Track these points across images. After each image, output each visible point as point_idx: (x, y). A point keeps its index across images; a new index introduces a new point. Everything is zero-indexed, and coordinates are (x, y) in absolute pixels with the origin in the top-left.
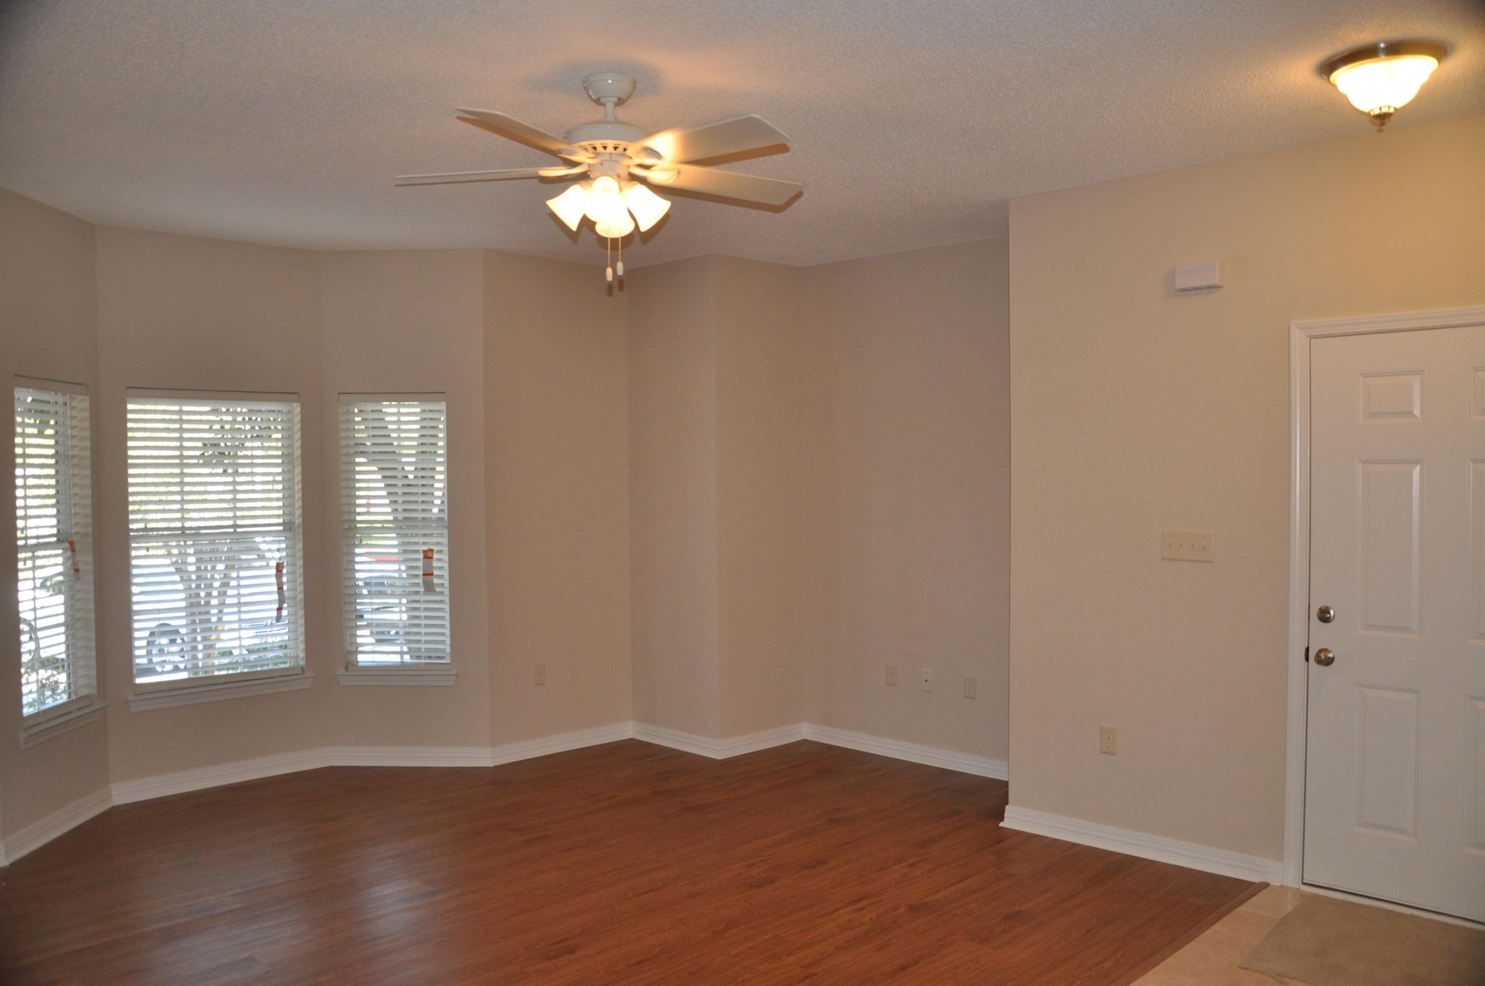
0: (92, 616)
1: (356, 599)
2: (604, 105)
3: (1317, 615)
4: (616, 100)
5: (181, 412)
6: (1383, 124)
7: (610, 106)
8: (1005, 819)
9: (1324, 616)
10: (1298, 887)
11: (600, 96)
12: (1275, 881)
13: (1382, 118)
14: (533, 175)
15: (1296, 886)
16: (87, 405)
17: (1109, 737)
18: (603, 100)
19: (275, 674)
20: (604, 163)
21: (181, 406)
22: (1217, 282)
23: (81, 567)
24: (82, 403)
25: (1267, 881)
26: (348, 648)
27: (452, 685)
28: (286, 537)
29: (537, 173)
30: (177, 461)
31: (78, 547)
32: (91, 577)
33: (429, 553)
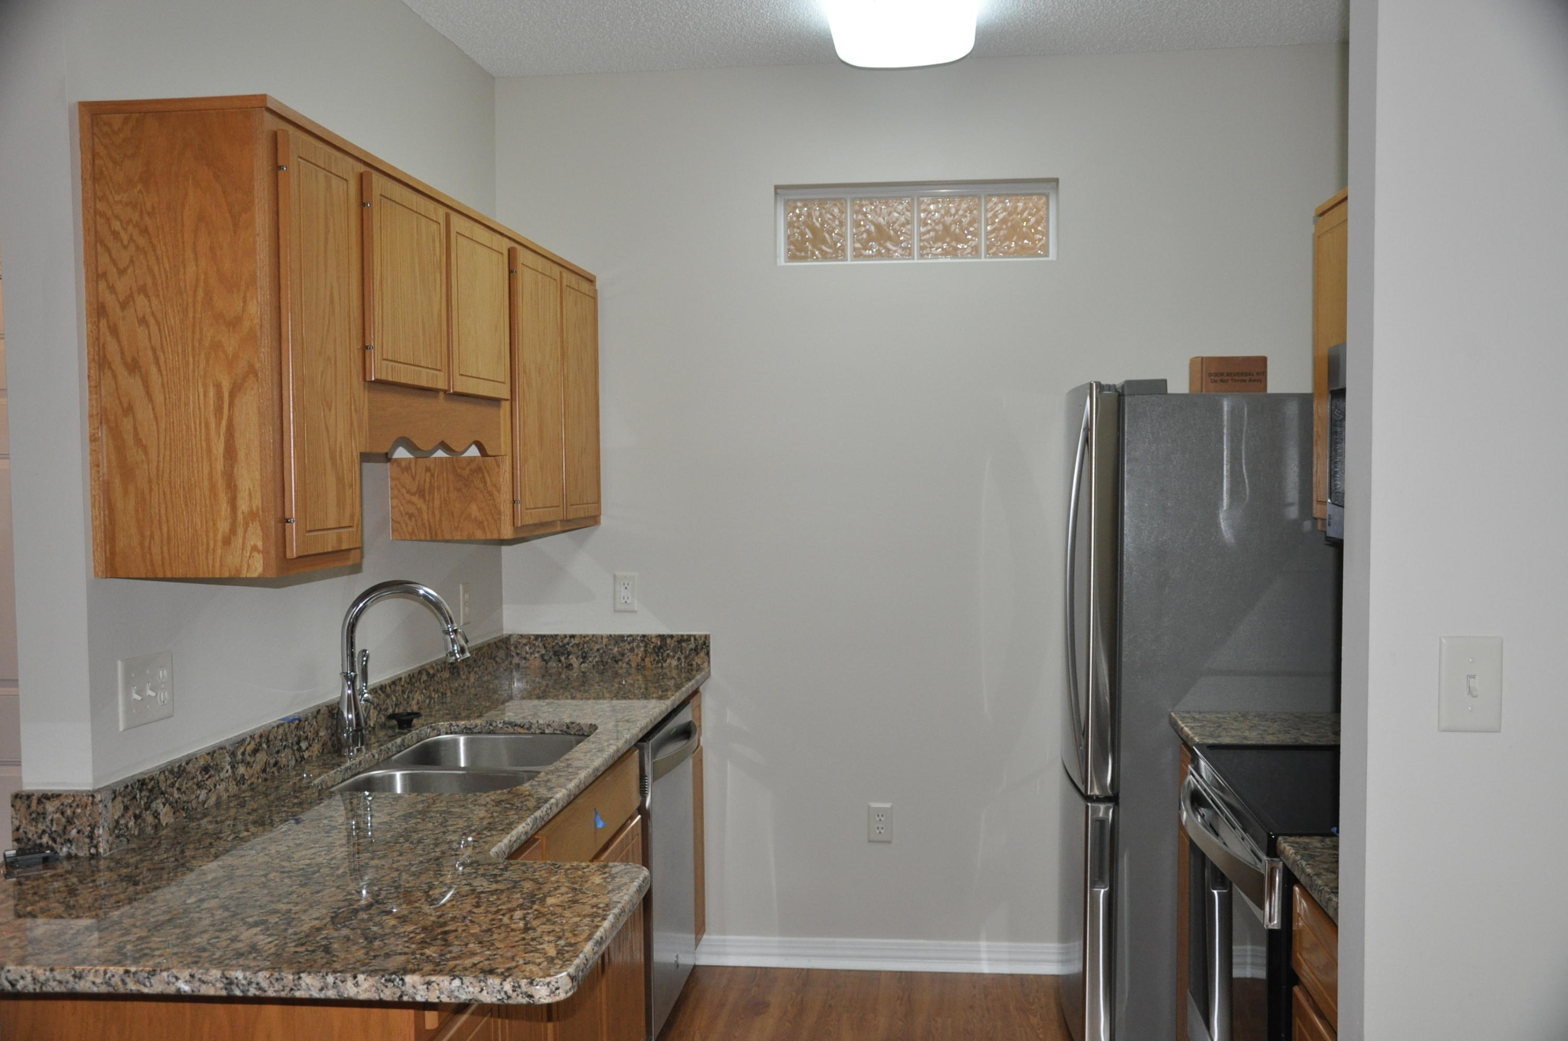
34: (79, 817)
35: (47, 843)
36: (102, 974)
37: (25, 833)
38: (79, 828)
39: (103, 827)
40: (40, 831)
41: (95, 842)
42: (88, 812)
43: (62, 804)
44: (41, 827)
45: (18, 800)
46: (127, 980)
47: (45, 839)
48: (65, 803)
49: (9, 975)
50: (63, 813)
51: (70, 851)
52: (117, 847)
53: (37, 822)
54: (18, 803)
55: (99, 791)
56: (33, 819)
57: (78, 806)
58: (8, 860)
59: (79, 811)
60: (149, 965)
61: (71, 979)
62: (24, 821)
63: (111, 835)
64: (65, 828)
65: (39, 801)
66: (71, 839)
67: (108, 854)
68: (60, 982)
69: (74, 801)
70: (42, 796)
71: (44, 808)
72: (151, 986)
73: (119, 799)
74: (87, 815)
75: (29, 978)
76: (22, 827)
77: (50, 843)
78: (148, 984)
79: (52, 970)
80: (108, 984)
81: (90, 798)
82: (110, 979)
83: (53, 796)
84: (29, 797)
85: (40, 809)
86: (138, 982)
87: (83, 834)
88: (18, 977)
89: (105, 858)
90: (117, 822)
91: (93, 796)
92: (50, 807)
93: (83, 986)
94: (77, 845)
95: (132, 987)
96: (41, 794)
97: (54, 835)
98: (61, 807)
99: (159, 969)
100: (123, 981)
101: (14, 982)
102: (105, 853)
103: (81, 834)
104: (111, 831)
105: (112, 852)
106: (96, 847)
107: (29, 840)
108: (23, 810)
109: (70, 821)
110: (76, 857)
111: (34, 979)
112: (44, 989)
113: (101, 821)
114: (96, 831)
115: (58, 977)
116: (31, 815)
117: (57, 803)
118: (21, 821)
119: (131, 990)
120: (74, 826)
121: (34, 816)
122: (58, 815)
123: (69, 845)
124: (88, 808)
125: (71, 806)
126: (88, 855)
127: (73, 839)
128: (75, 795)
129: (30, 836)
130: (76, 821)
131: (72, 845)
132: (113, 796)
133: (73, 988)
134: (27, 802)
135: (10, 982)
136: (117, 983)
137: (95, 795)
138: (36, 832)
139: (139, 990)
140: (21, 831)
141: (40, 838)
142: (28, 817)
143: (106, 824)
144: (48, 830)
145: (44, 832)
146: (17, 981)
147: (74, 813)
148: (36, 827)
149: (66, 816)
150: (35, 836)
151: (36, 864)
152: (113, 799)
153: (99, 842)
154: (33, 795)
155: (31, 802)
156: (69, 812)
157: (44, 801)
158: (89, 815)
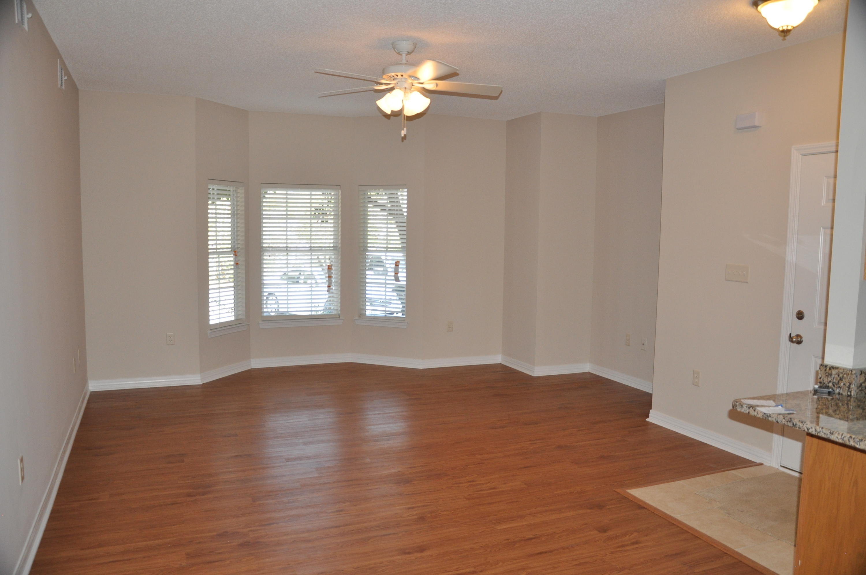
0: (244, 284)
1: (366, 284)
2: (401, 55)
3: (796, 316)
4: (406, 52)
5: (287, 194)
6: (785, 36)
7: (404, 55)
8: (649, 417)
9: (800, 316)
10: (777, 468)
11: (399, 51)
12: (766, 463)
13: (785, 33)
14: (371, 89)
15: (777, 467)
16: (243, 191)
17: (696, 377)
18: (401, 53)
19: (326, 317)
20: (399, 83)
21: (287, 192)
22: (757, 124)
23: (239, 263)
24: (241, 191)
25: (763, 463)
26: (362, 307)
27: (405, 328)
28: (334, 253)
29: (373, 88)
30: (285, 217)
31: (238, 254)
32: (244, 267)
33: (397, 263)
34: (845, 378)
35: (831, 386)
36: (841, 435)
37: (823, 380)
38: (844, 383)
39: (854, 385)
40: (829, 381)
41: (850, 390)
42: (849, 377)
43: (839, 372)
44: (829, 379)
45: (822, 366)
46: (850, 440)
47: (830, 384)
48: (840, 372)
49: (807, 425)
50: (838, 375)
51: (840, 391)
52: (860, 395)
53: (828, 377)
54: (822, 368)
55: (855, 369)
56: (827, 375)
57: (845, 374)
58: (815, 389)
59: (845, 376)
60: (860, 437)
61: (829, 434)
62: (823, 376)
63: (857, 389)
64: (839, 382)
65: (830, 369)
66: (841, 386)
67: (855, 396)
68: (825, 434)
69: (844, 371)
70: (831, 367)
71: (831, 372)
72: (860, 445)
73: (863, 375)
74: (848, 378)
75: (814, 429)
76: (822, 378)
77: (832, 386)
78: (859, 444)
79: (822, 428)
80: (843, 439)
81: (850, 372)
82: (843, 438)
83: (835, 368)
84: (826, 366)
85: (830, 372)
86: (855, 442)
87: (846, 385)
88: (810, 427)
89: (854, 398)
90: (861, 384)
91: (852, 371)
92: (834, 372)
93: (833, 438)
94: (843, 390)
95: (852, 443)
96: (831, 366)
97: (834, 384)
98: (838, 373)
99: (864, 440)
100: (849, 441)
101: (808, 429)
102: (854, 395)
103: (845, 385)
104: (858, 388)
105: (857, 396)
106: (851, 392)
107: (824, 383)
108: (823, 371)
109: (841, 379)
110: (842, 394)
111: (816, 430)
112: (819, 434)
113: (854, 382)
114: (851, 386)
115: (824, 431)
116: (826, 373)
117: (837, 371)
118: (822, 375)
119: (851, 445)
120: (842, 382)
121: (827, 374)
122: (836, 376)
123: (839, 389)
124: (849, 376)
125: (842, 373)
126: (847, 394)
127: (842, 387)
128: (844, 369)
129: (825, 382)
130: (844, 380)
131: (840, 389)
132: (860, 373)
133: (829, 437)
134: (825, 368)
135: (807, 428)
136: (846, 441)
137: (853, 371)
138: (827, 381)
139: (854, 446)
140: (822, 379)
141: (829, 383)
142: (825, 374)
143: (856, 384)
144: (832, 381)
145: (830, 381)
146: (809, 429)
147: (843, 376)
148: (828, 379)
149: (840, 377)
150: (827, 383)
151: (825, 393)
152: (861, 374)
153: (852, 391)
154: (828, 366)
155: (827, 368)
156: (841, 375)
157: (832, 369)
158: (849, 378)
